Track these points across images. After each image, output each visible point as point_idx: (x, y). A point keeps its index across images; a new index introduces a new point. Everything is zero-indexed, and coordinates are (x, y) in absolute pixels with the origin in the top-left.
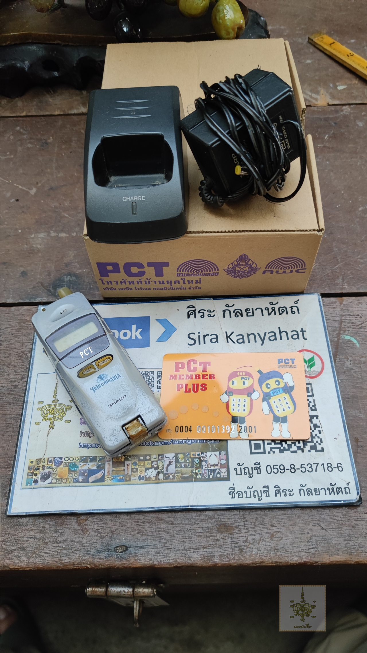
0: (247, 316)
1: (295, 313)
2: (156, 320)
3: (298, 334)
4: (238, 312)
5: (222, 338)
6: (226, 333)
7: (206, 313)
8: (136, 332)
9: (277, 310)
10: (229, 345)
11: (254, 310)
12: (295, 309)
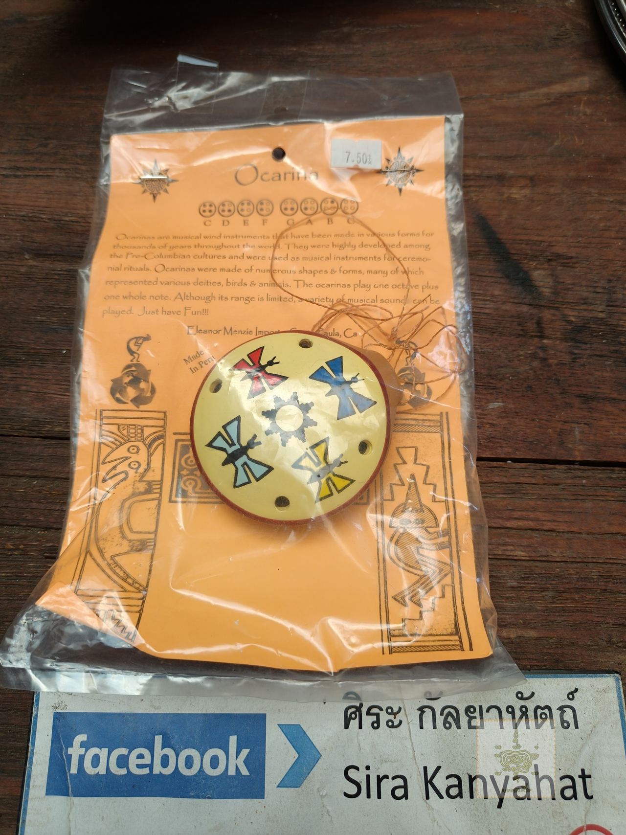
0: (470, 727)
1: (568, 727)
2: (279, 725)
3: (574, 787)
4: (450, 714)
5: (416, 786)
6: (425, 768)
7: (384, 717)
8: (237, 758)
9: (531, 713)
10: (430, 807)
11: (484, 710)
12: (568, 715)
